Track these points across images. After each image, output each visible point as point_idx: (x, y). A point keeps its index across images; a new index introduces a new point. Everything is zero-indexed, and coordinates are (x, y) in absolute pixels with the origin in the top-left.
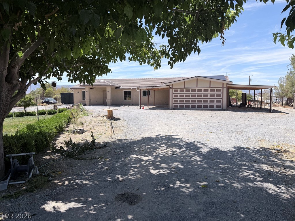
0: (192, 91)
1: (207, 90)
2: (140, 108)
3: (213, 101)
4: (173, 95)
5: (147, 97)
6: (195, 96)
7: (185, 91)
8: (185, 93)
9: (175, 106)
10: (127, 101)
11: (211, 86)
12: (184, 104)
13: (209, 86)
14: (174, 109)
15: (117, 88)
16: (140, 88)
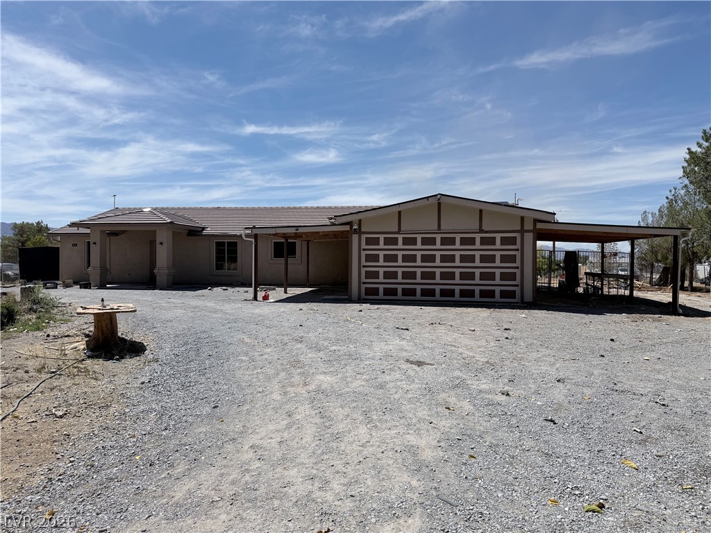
0: (425, 241)
1: (472, 241)
2: (255, 298)
3: (491, 276)
4: (364, 253)
5: (283, 262)
6: (432, 258)
7: (400, 241)
8: (400, 249)
9: (369, 292)
10: (225, 272)
11: (485, 228)
12: (400, 284)
13: (477, 227)
14: (365, 301)
15: (195, 232)
16: (255, 231)
